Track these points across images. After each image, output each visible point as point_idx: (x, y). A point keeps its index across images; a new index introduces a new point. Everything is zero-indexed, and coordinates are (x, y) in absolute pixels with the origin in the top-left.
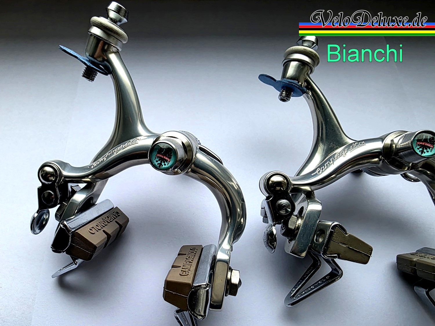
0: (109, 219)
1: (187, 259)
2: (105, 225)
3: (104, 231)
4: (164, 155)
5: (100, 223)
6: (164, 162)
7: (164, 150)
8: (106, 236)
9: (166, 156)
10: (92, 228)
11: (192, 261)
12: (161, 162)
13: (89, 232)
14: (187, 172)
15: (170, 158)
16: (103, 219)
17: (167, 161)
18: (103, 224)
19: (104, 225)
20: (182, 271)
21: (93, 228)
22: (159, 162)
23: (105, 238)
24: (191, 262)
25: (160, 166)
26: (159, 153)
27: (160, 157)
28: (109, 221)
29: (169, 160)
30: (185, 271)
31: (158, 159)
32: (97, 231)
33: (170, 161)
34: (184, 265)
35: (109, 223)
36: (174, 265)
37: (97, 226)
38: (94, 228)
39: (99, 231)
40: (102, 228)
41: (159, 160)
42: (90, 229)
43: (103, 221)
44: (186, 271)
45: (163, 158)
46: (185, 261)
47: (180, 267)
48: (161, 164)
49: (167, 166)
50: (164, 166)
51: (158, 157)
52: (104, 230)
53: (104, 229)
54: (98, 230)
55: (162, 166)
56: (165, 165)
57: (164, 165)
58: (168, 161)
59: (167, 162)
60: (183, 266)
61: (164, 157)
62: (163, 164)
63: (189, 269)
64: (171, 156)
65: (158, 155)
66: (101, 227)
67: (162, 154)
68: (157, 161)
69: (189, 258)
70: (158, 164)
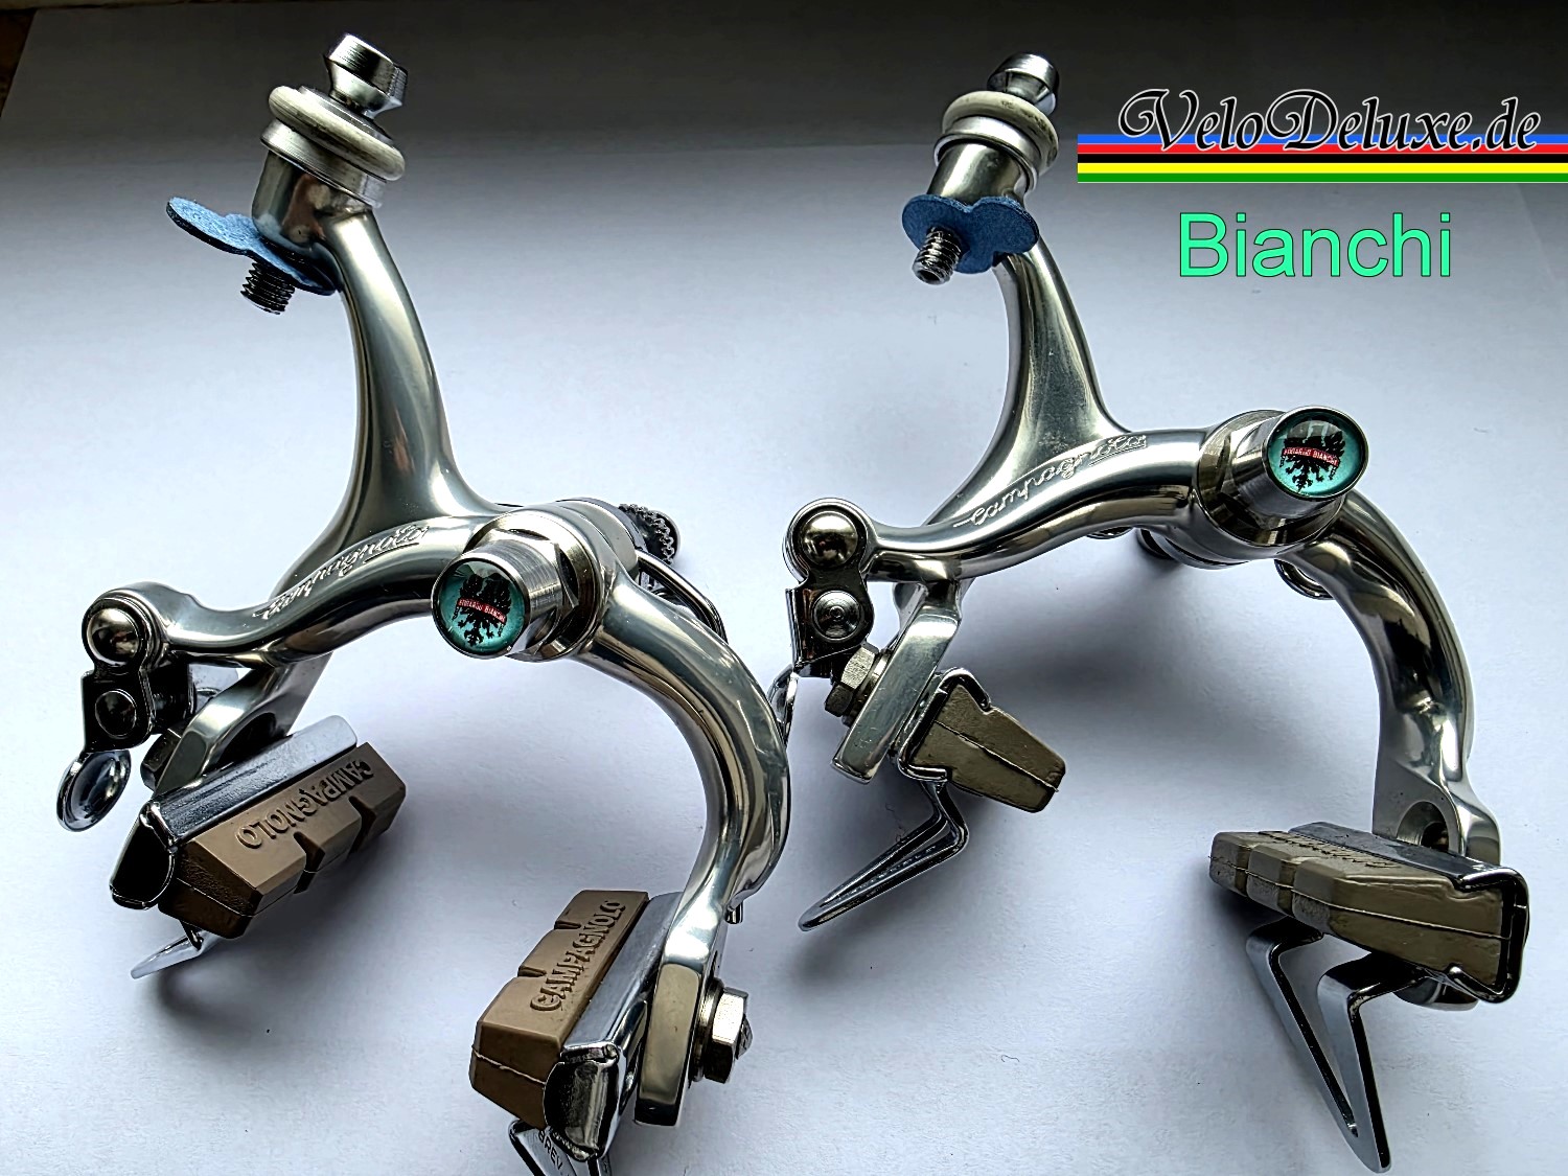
0: (327, 790)
1: (575, 945)
2: (304, 813)
3: (299, 837)
4: (483, 601)
5: (288, 807)
6: (486, 626)
7: (485, 585)
8: (304, 854)
9: (492, 605)
10: (254, 826)
11: (588, 953)
12: (477, 626)
13: (242, 841)
14: (580, 652)
15: (505, 612)
16: (302, 792)
17: (495, 622)
18: (300, 809)
19: (302, 816)
20: (542, 991)
21: (258, 824)
22: (470, 627)
23: (298, 863)
24: (584, 960)
25: (472, 642)
26: (465, 595)
27: (472, 610)
28: (325, 800)
29: (501, 618)
30: (553, 994)
31: (466, 616)
32: (273, 837)
33: (506, 620)
34: (558, 969)
35: (324, 804)
36: (527, 966)
37: (274, 817)
38: (262, 827)
39: (278, 835)
40: (294, 825)
41: (470, 619)
42: (246, 832)
43: (302, 800)
44: (554, 991)
45: (482, 612)
46: (568, 953)
47: (544, 973)
48: (475, 633)
49: (496, 639)
50: (487, 641)
51: (464, 608)
52: (299, 830)
53: (302, 828)
54: (273, 833)
55: (481, 639)
56: (490, 635)
57: (486, 637)
58: (498, 621)
59: (496, 626)
60: (554, 973)
61: (484, 608)
62: (483, 632)
63: (568, 986)
64: (509, 603)
65: (465, 603)
66: (289, 822)
67: (476, 599)
68: (461, 624)
69: (582, 944)
70: (467, 633)
